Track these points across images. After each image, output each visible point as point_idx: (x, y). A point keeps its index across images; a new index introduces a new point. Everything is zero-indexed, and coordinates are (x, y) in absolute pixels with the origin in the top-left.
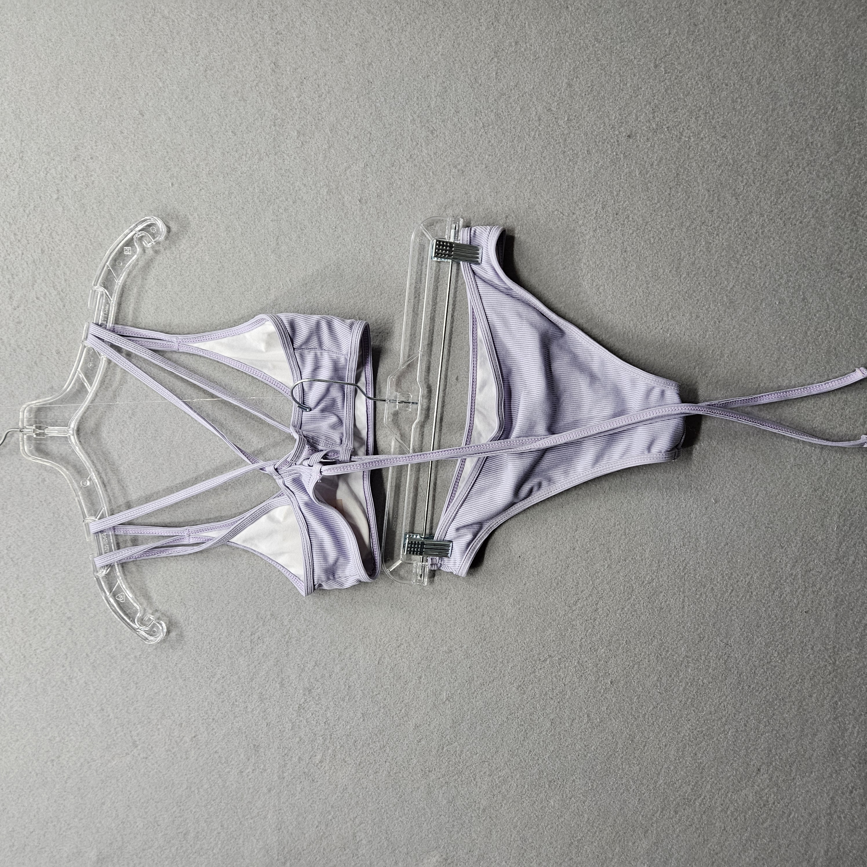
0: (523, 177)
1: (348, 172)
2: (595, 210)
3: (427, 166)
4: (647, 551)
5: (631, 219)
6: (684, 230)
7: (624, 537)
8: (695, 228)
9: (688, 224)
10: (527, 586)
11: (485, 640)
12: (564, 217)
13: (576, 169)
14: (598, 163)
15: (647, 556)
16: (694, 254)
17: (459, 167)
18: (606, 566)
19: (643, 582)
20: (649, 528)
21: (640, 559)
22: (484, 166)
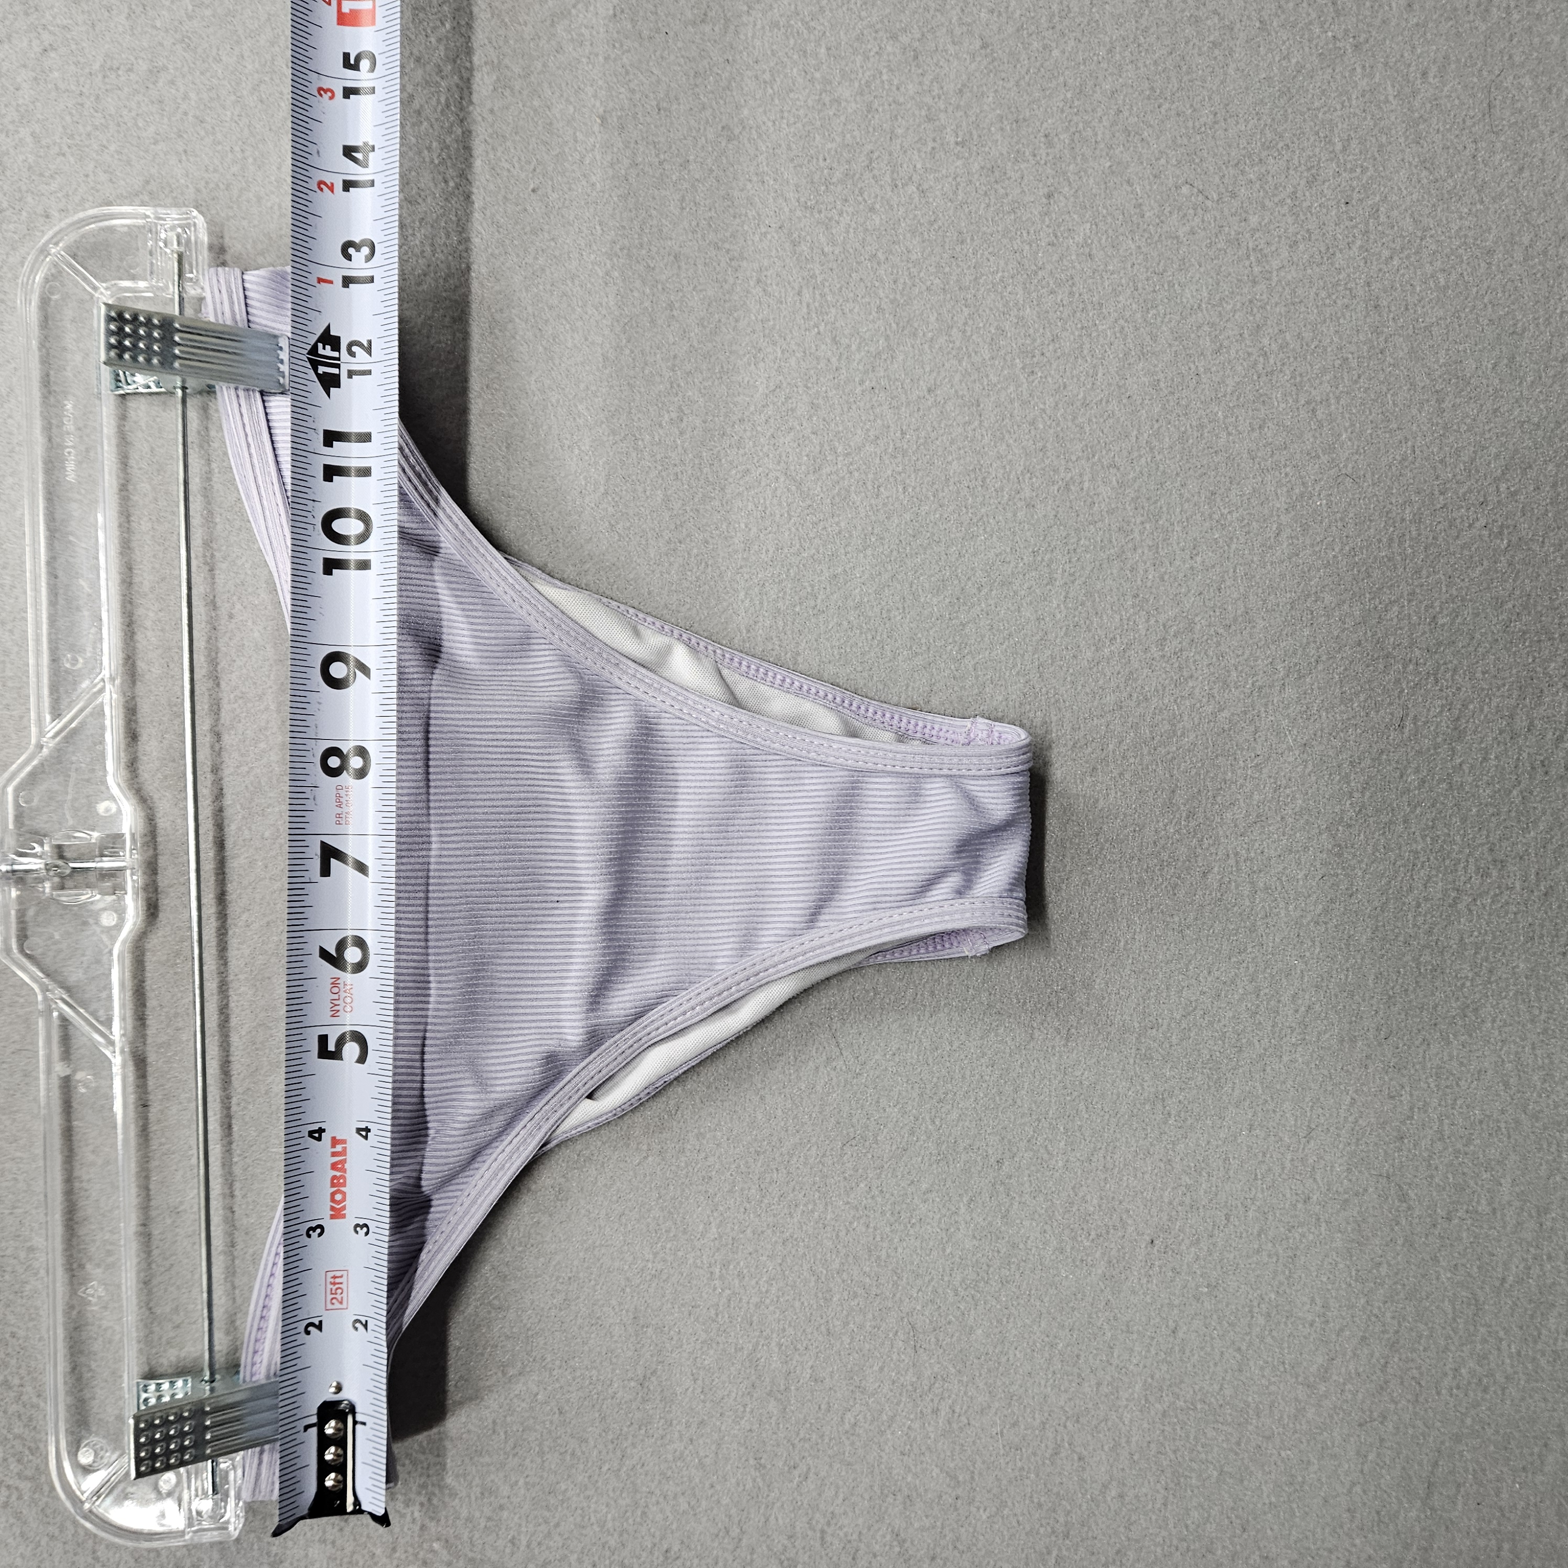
0: (1090, 83)
1: (560, 29)
2: (1290, 189)
3: (810, 29)
4: (1506, 1182)
5: (1383, 218)
6: (1519, 255)
7: (1439, 1146)
8: (1545, 252)
9: (1526, 240)
10: (1180, 1334)
11: (1067, 1536)
12: (1209, 203)
13: (1231, 71)
14: (1287, 57)
15: (1506, 1198)
16: (1548, 322)
17: (904, 39)
18: (1400, 1242)
19: (1504, 1280)
20: (1503, 1112)
21: (1488, 1210)
22: (978, 43)
